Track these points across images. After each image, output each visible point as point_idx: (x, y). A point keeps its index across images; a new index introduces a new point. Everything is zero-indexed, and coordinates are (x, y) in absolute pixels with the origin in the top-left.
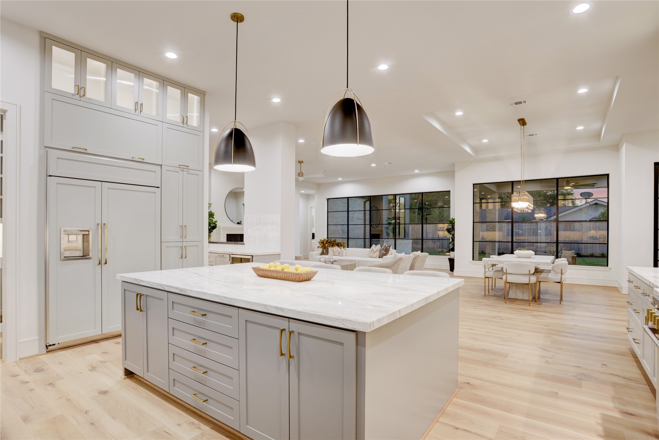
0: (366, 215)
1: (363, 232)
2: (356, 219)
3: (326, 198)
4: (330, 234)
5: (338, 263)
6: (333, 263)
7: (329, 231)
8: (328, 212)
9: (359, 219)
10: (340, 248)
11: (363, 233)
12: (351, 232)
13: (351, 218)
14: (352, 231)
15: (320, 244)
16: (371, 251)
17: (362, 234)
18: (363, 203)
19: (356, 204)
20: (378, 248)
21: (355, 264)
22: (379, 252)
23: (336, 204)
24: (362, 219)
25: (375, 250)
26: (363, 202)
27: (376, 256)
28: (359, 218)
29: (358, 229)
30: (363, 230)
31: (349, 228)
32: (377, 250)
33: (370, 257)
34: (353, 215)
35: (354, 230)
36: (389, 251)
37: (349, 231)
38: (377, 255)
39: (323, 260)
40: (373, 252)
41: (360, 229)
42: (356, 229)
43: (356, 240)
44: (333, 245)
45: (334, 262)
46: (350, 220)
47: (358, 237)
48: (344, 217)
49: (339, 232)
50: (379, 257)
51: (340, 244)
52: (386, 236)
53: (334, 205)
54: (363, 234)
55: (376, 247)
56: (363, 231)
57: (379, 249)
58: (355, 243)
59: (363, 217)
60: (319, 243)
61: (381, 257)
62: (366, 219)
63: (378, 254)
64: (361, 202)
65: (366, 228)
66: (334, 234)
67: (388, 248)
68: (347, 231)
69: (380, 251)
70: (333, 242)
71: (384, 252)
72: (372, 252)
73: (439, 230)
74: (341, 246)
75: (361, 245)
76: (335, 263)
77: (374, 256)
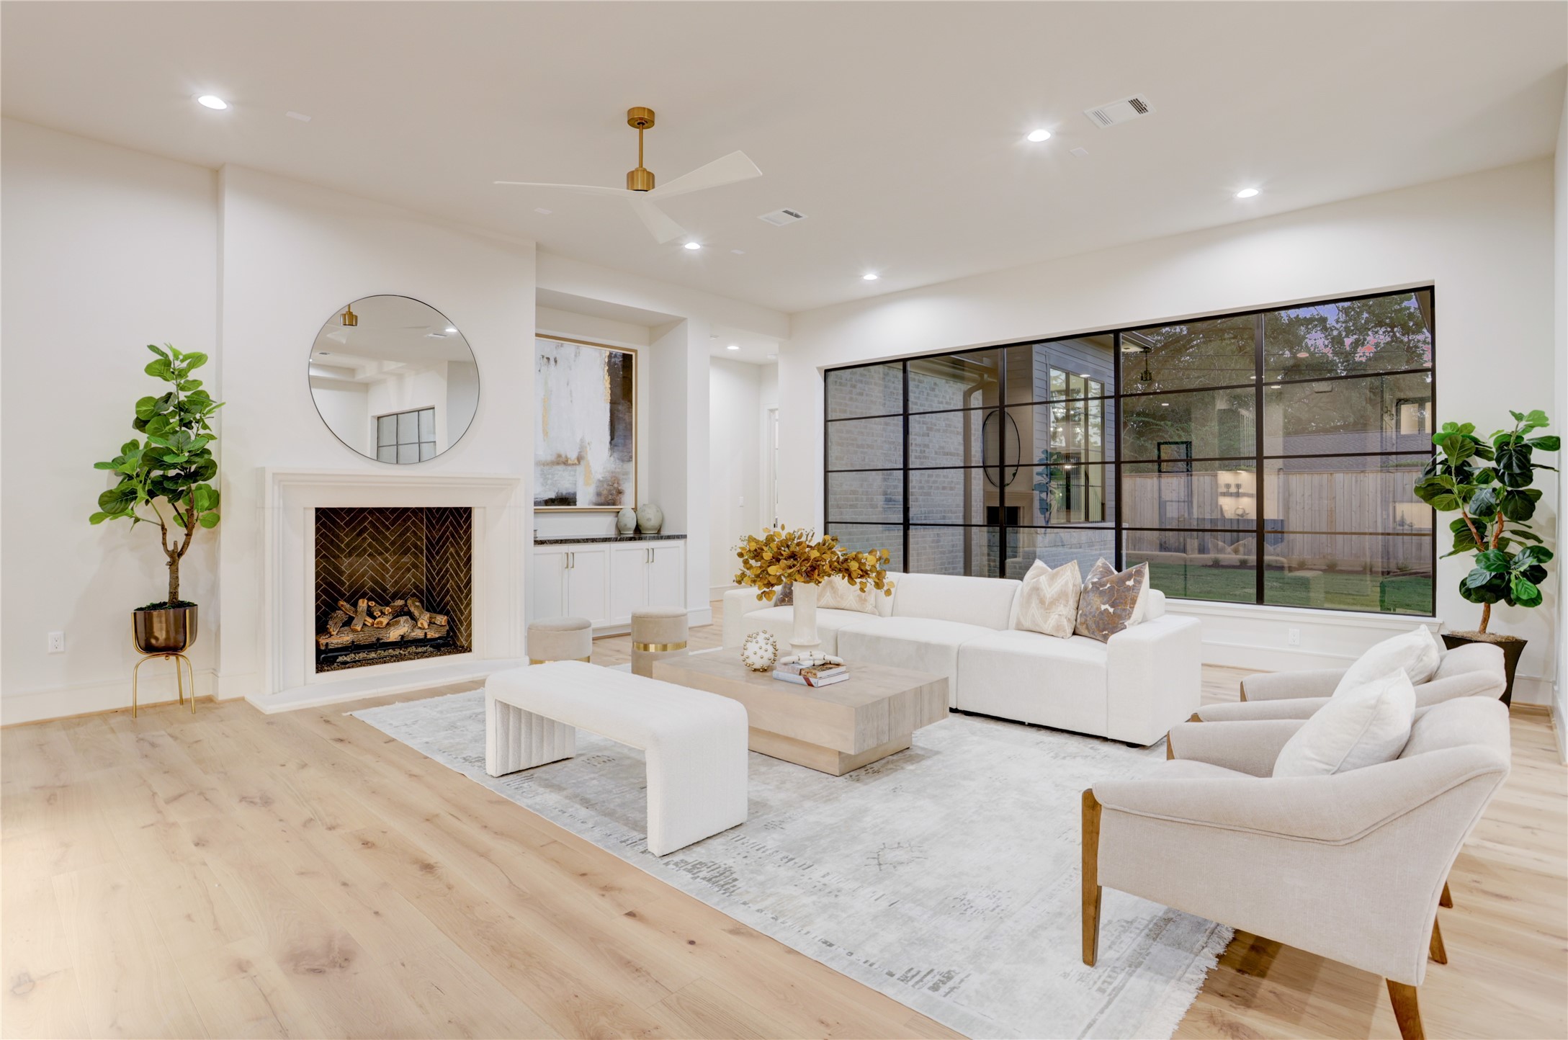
0: (973, 438)
1: (960, 500)
2: (936, 453)
3: (819, 369)
4: (839, 507)
5: (846, 676)
6: (813, 680)
7: (831, 497)
8: (826, 421)
9: (947, 454)
10: (858, 586)
11: (962, 504)
12: (917, 500)
13: (918, 449)
14: (921, 498)
15: (746, 562)
16: (1030, 596)
17: (958, 506)
18: (961, 398)
19: (936, 399)
20: (1066, 583)
21: (946, 680)
22: (1072, 603)
23: (861, 394)
24: (958, 455)
25: (1050, 591)
26: (962, 394)
27: (1059, 627)
28: (946, 450)
29: (944, 488)
30: (962, 492)
31: (911, 484)
32: (1062, 595)
33: (1020, 628)
34: (926, 438)
35: (928, 494)
36: (1134, 602)
37: (911, 498)
38: (1065, 622)
39: (761, 653)
40: (1042, 602)
41: (952, 489)
42: (938, 488)
43: (936, 530)
44: (813, 568)
45: (820, 674)
46: (916, 458)
47: (944, 518)
48: (894, 442)
49: (872, 500)
50: (1074, 633)
51: (854, 566)
52: (1063, 514)
53: (851, 399)
54: (962, 509)
55: (1053, 578)
56: (962, 498)
57: (1071, 586)
58: (933, 542)
59: (961, 448)
60: (741, 555)
61: (1082, 630)
62: (973, 453)
63: (1064, 614)
64: (953, 394)
65: (973, 487)
66: (851, 506)
67: (1130, 583)
68: (901, 498)
69: (1082, 594)
70: (815, 554)
71: (1103, 607)
72: (1035, 602)
73: (1224, 494)
74: (865, 574)
75: (953, 546)
76: (821, 683)
77: (1048, 626)
